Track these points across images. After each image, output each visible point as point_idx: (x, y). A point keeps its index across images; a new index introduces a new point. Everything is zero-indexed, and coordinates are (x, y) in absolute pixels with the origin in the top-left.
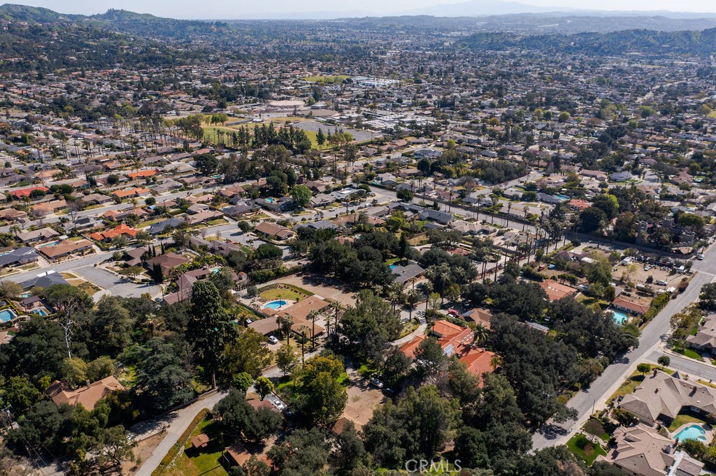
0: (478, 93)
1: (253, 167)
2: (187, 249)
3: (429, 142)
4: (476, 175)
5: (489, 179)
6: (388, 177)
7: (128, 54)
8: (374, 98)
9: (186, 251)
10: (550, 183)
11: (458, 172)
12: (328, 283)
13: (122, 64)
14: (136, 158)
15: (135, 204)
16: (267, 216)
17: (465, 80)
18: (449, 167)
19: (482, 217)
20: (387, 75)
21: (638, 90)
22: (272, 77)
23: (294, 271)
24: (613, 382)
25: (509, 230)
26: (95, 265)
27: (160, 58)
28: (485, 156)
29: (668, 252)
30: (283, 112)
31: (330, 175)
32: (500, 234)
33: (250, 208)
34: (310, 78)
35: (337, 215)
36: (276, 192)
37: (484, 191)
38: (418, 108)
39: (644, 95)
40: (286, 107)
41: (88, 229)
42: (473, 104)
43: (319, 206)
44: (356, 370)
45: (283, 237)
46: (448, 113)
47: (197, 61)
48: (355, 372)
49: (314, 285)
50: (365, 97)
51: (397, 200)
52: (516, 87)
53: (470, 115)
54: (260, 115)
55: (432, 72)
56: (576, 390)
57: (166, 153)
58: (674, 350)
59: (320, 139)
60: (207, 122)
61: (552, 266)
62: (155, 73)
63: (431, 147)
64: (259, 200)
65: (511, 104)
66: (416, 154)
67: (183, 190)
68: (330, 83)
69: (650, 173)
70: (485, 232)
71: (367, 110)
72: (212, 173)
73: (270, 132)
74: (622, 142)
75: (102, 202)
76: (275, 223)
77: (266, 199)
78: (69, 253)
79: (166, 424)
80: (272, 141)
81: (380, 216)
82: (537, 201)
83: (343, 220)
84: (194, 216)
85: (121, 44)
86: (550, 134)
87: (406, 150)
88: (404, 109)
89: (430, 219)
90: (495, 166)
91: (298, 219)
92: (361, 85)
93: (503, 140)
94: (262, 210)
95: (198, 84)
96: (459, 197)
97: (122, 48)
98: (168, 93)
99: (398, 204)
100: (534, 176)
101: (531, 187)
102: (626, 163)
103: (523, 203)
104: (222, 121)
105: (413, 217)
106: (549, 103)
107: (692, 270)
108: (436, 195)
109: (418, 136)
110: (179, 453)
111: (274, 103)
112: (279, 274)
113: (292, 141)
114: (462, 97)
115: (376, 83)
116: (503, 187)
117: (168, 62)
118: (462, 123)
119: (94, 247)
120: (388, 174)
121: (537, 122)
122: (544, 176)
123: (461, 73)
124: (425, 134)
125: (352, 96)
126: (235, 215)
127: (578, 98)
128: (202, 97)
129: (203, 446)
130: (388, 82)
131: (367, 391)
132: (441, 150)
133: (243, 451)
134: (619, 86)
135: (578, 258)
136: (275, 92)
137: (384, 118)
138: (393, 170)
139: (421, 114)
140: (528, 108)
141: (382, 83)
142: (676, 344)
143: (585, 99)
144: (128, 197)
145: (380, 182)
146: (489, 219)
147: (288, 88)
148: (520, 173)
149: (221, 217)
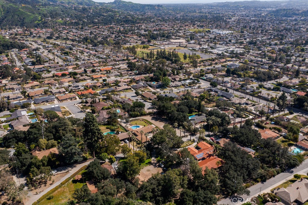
0: (271, 38)
1: (150, 68)
2: (110, 101)
3: (236, 60)
4: (253, 77)
5: (258, 79)
6: (211, 76)
7: (118, 19)
8: (218, 39)
9: (109, 102)
10: (291, 83)
11: (244, 75)
12: (162, 120)
13: (115, 23)
14: (106, 62)
15: (98, 81)
16: (150, 90)
17: (266, 32)
18: (242, 73)
19: (248, 97)
20: (229, 29)
22: (175, 29)
23: (149, 114)
24: (280, 181)
25: (259, 104)
26: (74, 104)
27: (130, 21)
28: (262, 68)
30: (175, 45)
31: (184, 73)
32: (253, 105)
33: (144, 85)
34: (192, 30)
35: (180, 91)
36: (156, 79)
37: (255, 85)
38: (238, 44)
40: (177, 43)
41: (78, 90)
43: (174, 87)
44: (156, 158)
45: (153, 99)
46: (252, 47)
47: (146, 22)
48: (155, 159)
49: (155, 121)
50: (214, 39)
51: (210, 86)
53: (262, 48)
54: (164, 46)
55: (250, 28)
56: (258, 182)
57: (119, 61)
59: (185, 57)
60: (141, 48)
61: (273, 122)
62: (127, 27)
63: (237, 63)
64: (149, 83)
65: (286, 44)
66: (228, 66)
67: (120, 76)
68: (200, 32)
70: (247, 104)
71: (213, 45)
72: (134, 70)
73: (164, 54)
75: (87, 79)
76: (151, 93)
77: (152, 82)
78: (67, 99)
79: (70, 169)
80: (164, 57)
81: (199, 93)
82: (280, 91)
83: (182, 94)
84: (119, 88)
85: (116, 15)
86: (301, 59)
87: (225, 64)
88: (231, 45)
89: (222, 96)
90: (264, 73)
91: (163, 91)
92: (214, 33)
94: (148, 87)
95: (143, 32)
96: (241, 87)
97: (116, 16)
98: (129, 35)
99: (210, 88)
100: (284, 79)
101: (280, 84)
103: (273, 91)
104: (147, 48)
105: (215, 94)
108: (230, 85)
109: (232, 57)
110: (70, 181)
111: (172, 41)
112: (142, 115)
113: (172, 57)
114: (262, 40)
115: (221, 33)
116: (265, 83)
117: (133, 22)
118: (256, 52)
119: (77, 97)
120: (210, 74)
123: (265, 28)
124: (236, 57)
125: (209, 38)
126: (136, 88)
128: (142, 37)
129: (78, 179)
130: (227, 32)
131: (156, 168)
132: (241, 64)
133: (92, 184)
135: (289, 120)
136: (174, 36)
137: (220, 49)
138: (214, 73)
139: (238, 47)
140: (294, 46)
141: (224, 32)
144: (97, 78)
145: (206, 78)
146: (251, 98)
147: (181, 34)
148: (276, 77)
149: (130, 89)
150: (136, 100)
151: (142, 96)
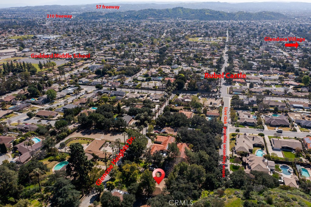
0: (99, 38)
1: (14, 85)
2: (8, 132)
3: (92, 62)
4: (122, 73)
5: (129, 75)
6: (84, 80)
8: (52, 45)
9: (8, 134)
10: (152, 73)
11: (114, 73)
16: (37, 108)
17: (90, 33)
18: (109, 72)
19: (137, 91)
20: (53, 33)
21: (160, 33)
23: (74, 131)
25: (150, 94)
28: (120, 65)
29: (210, 92)
31: (55, 83)
32: (148, 96)
33: (25, 105)
35: (72, 101)
36: (34, 95)
37: (128, 80)
38: (76, 47)
39: (163, 34)
40: (8, 53)
42: (100, 43)
43: (60, 98)
45: (54, 116)
46: (91, 48)
49: (89, 135)
50: (48, 44)
51: (96, 89)
52: (114, 35)
55: (74, 31)
56: (218, 149)
58: (235, 126)
59: (41, 66)
61: (176, 105)
63: (94, 64)
64: (27, 100)
65: (115, 42)
66: (90, 68)
68: (25, 39)
69: (184, 64)
70: (142, 96)
71: (52, 50)
73: (12, 66)
74: (167, 53)
76: (45, 110)
77: (30, 99)
80: (14, 71)
81: (94, 98)
82: (152, 81)
86: (139, 53)
87: (84, 67)
88: (70, 48)
89: (115, 95)
90: (129, 69)
92: (42, 39)
93: (123, 57)
94: (32, 105)
96: (121, 84)
99: (97, 91)
100: (144, 71)
101: (146, 75)
102: (173, 61)
105: (108, 95)
106: (130, 40)
107: (221, 97)
108: (110, 84)
109: (86, 60)
113: (25, 69)
114: (93, 41)
115: (49, 38)
116: (135, 76)
118: (100, 52)
120: (83, 78)
121: (131, 49)
122: (148, 70)
123: (87, 30)
124: (89, 58)
125: (41, 45)
126: (19, 110)
127: (140, 37)
130: (55, 36)
132: (99, 64)
134: (152, 32)
135: (183, 100)
138: (85, 76)
139: (79, 50)
140: (124, 43)
141: (52, 37)
142: (235, 124)
143: (143, 38)
145: (81, 82)
146: (140, 91)
147: (4, 43)
148: (139, 70)
149: (12, 113)
150: (38, 122)
151: (38, 116)
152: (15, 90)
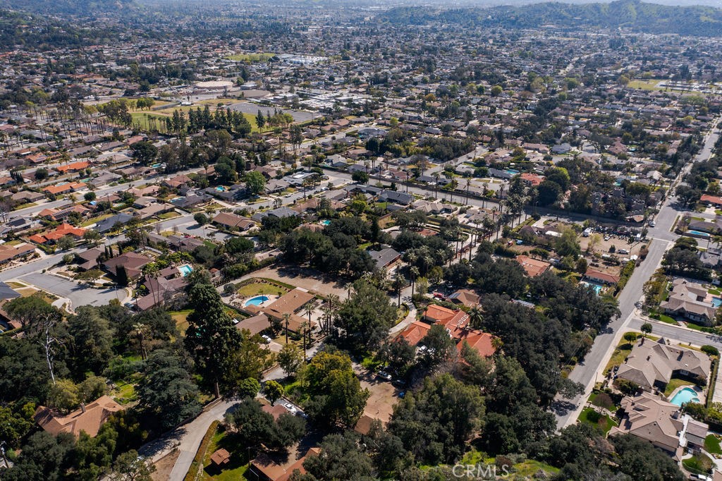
0: (408, 68)
1: (195, 154)
2: (146, 247)
3: (371, 120)
4: (425, 153)
5: (438, 157)
6: (338, 159)
7: (27, 34)
8: (304, 77)
9: (145, 249)
10: (497, 158)
11: (407, 151)
12: (306, 274)
13: (22, 46)
14: (62, 149)
15: (73, 200)
16: (222, 206)
17: (393, 55)
18: (397, 146)
19: (441, 196)
20: (314, 52)
21: (558, 62)
22: (193, 57)
23: (266, 264)
24: (604, 352)
25: (469, 207)
26: (44, 271)
27: (65, 38)
28: (429, 133)
29: (623, 221)
30: (212, 93)
31: (278, 159)
32: (461, 212)
33: (202, 198)
34: (234, 57)
35: (295, 201)
36: (226, 180)
37: (434, 169)
38: (351, 85)
39: (565, 67)
40: (215, 88)
41: (25, 231)
42: (405, 80)
43: (274, 192)
44: (359, 363)
45: (245, 227)
46: (382, 89)
47: (107, 40)
48: (359, 366)
49: (292, 277)
50: (295, 76)
51: (352, 182)
52: (444, 62)
53: (405, 91)
54: (188, 98)
55: (358, 49)
56: (573, 363)
57: (95, 143)
58: (650, 317)
59: (260, 121)
60: (132, 107)
61: (520, 241)
62: (62, 55)
63: (374, 126)
64: (209, 189)
65: (442, 79)
66: (361, 134)
67: (122, 182)
68: (256, 62)
69: (588, 144)
70: (448, 211)
71: (300, 89)
72: (150, 162)
73: (206, 116)
74: (556, 114)
75: (35, 200)
76: (232, 213)
77: (216, 188)
78: (10, 260)
79: (174, 441)
80: (209, 126)
81: (340, 200)
82: (489, 177)
83: (303, 206)
84: (142, 210)
85: (18, 23)
86: (486, 108)
87: (349, 130)
88: (338, 87)
89: (390, 200)
90: (444, 143)
91: (256, 206)
92: (289, 63)
93: (443, 115)
94: (214, 200)
95: (114, 66)
96: (414, 176)
97: (20, 28)
98: (81, 76)
99: (354, 187)
100: (481, 152)
101: (480, 163)
102: (563, 135)
103: (476, 179)
104: (149, 105)
105: (372, 199)
106: (478, 77)
107: (648, 237)
108: (390, 175)
109: (359, 115)
110: (199, 472)
111: (200, 84)
112: (253, 268)
113: (229, 124)
114: (393, 73)
115: (304, 61)
116: (453, 163)
117: (75, 43)
118: (399, 100)
119: (38, 251)
120: (337, 155)
121: (471, 97)
122: (490, 151)
123: (388, 49)
124: (366, 113)
125: (282, 75)
126: (187, 207)
127: (505, 71)
128: (121, 80)
129: (225, 462)
130: (315, 59)
131: (376, 385)
132: (384, 128)
133: (270, 462)
134: (541, 59)
135: (542, 232)
136: (198, 73)
137: (320, 97)
138: (342, 151)
139: (355, 92)
140: (460, 83)
141: (310, 60)
142: (651, 310)
143: (512, 72)
144: (62, 193)
145: (330, 164)
146: (448, 197)
147: (213, 68)
148: (467, 149)
149: (172, 210)
150: (208, 235)
151: (215, 223)
152: (196, 166)
